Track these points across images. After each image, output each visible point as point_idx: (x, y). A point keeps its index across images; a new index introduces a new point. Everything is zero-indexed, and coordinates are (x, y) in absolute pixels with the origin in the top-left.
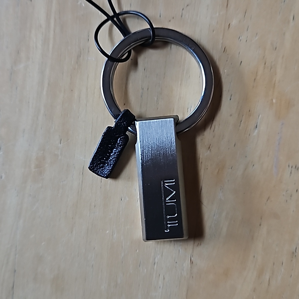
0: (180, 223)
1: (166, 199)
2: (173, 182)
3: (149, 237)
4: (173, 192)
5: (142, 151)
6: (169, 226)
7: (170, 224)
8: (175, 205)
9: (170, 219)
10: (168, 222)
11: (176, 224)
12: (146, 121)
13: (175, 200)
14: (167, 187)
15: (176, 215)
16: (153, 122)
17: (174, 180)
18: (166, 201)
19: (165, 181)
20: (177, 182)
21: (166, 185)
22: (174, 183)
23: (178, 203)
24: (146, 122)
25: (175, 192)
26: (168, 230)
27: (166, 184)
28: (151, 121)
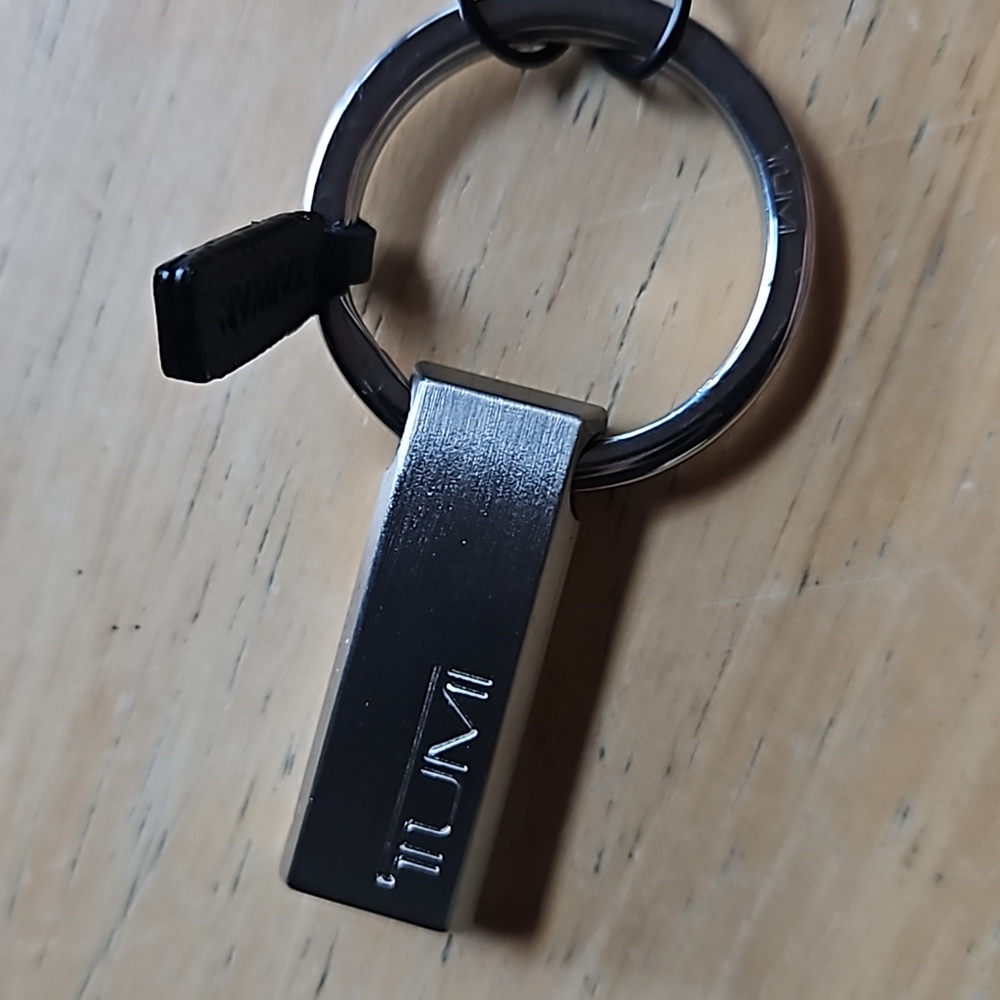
0: (452, 869)
1: (429, 749)
2: (481, 689)
3: (302, 878)
4: (468, 731)
5: (400, 511)
6: (401, 863)
7: (407, 857)
8: (459, 786)
9: (415, 839)
10: (403, 847)
11: (434, 864)
12: (458, 390)
13: (465, 769)
14: (451, 701)
15: (447, 830)
16: (487, 404)
17: (490, 683)
18: (427, 759)
19: (450, 674)
20: (500, 694)
21: (449, 692)
22: (486, 696)
23: (474, 784)
24: (461, 396)
25: (474, 733)
26: (390, 880)
27: (449, 687)
28: (483, 397)
